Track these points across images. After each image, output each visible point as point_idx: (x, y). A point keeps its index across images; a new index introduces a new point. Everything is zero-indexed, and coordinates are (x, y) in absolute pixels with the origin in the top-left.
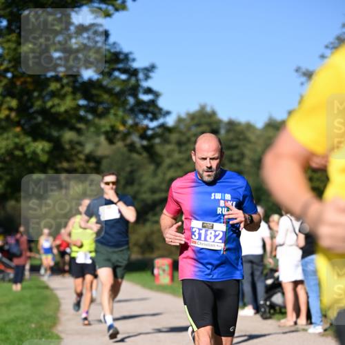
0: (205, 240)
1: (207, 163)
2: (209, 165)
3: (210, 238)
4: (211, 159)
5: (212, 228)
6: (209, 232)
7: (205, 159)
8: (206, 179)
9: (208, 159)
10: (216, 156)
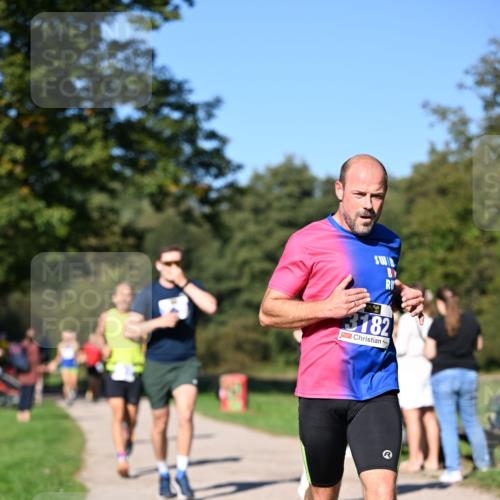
0: (368, 332)
1: (365, 202)
2: (369, 206)
3: (376, 329)
4: (372, 196)
5: (379, 313)
6: (374, 320)
7: (363, 194)
8: (361, 228)
9: (368, 196)
10: (381, 191)
